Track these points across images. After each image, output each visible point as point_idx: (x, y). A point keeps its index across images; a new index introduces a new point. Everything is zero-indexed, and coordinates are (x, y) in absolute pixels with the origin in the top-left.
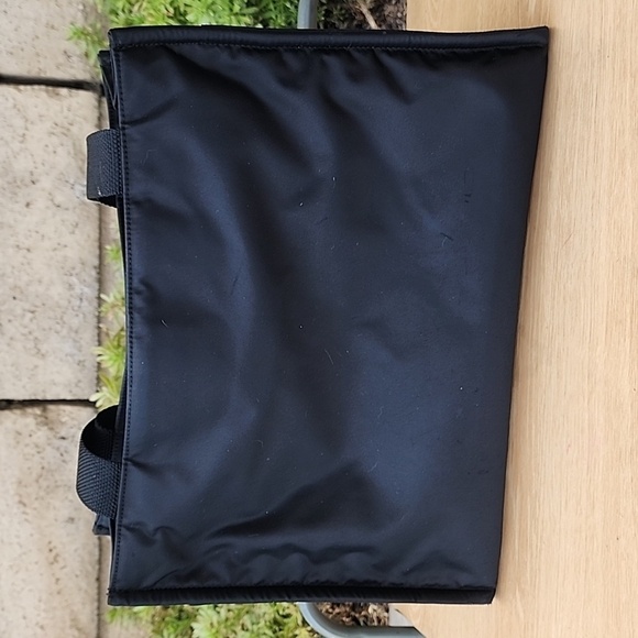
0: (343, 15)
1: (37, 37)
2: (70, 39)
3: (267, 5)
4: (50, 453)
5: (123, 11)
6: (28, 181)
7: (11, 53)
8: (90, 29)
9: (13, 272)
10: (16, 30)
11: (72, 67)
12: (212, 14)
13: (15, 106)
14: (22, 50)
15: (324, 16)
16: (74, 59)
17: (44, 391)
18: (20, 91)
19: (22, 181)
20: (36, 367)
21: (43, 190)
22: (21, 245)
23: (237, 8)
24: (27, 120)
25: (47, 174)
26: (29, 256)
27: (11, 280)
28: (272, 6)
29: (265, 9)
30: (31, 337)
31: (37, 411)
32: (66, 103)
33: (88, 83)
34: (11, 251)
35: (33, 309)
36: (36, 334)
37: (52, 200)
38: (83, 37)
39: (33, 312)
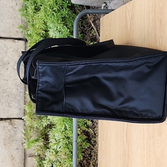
0: (86, 23)
1: (10, 28)
2: (18, 28)
3: (67, 21)
4: (12, 132)
5: (31, 21)
6: (7, 63)
7: (3, 32)
8: (23, 26)
9: (3, 86)
10: (5, 26)
11: (18, 35)
12: (53, 24)
13: (4, 45)
14: (6, 31)
15: (81, 23)
16: (19, 33)
17: (11, 116)
18: (5, 41)
19: (6, 63)
20: (9, 110)
21: (11, 65)
22: (5, 79)
23: (59, 22)
24: (7, 48)
25: (12, 61)
26: (7, 82)
27: (3, 88)
28: (68, 21)
29: (67, 22)
30: (8, 102)
31: (9, 121)
32: (17, 44)
33: (22, 39)
34: (3, 81)
35: (8, 95)
36: (9, 101)
37: (13, 68)
38: (21, 28)
39: (8, 96)
